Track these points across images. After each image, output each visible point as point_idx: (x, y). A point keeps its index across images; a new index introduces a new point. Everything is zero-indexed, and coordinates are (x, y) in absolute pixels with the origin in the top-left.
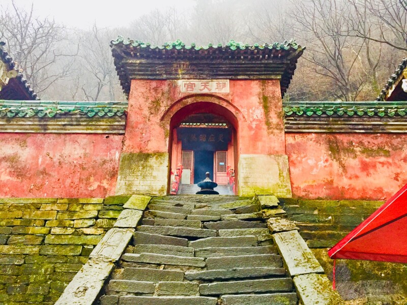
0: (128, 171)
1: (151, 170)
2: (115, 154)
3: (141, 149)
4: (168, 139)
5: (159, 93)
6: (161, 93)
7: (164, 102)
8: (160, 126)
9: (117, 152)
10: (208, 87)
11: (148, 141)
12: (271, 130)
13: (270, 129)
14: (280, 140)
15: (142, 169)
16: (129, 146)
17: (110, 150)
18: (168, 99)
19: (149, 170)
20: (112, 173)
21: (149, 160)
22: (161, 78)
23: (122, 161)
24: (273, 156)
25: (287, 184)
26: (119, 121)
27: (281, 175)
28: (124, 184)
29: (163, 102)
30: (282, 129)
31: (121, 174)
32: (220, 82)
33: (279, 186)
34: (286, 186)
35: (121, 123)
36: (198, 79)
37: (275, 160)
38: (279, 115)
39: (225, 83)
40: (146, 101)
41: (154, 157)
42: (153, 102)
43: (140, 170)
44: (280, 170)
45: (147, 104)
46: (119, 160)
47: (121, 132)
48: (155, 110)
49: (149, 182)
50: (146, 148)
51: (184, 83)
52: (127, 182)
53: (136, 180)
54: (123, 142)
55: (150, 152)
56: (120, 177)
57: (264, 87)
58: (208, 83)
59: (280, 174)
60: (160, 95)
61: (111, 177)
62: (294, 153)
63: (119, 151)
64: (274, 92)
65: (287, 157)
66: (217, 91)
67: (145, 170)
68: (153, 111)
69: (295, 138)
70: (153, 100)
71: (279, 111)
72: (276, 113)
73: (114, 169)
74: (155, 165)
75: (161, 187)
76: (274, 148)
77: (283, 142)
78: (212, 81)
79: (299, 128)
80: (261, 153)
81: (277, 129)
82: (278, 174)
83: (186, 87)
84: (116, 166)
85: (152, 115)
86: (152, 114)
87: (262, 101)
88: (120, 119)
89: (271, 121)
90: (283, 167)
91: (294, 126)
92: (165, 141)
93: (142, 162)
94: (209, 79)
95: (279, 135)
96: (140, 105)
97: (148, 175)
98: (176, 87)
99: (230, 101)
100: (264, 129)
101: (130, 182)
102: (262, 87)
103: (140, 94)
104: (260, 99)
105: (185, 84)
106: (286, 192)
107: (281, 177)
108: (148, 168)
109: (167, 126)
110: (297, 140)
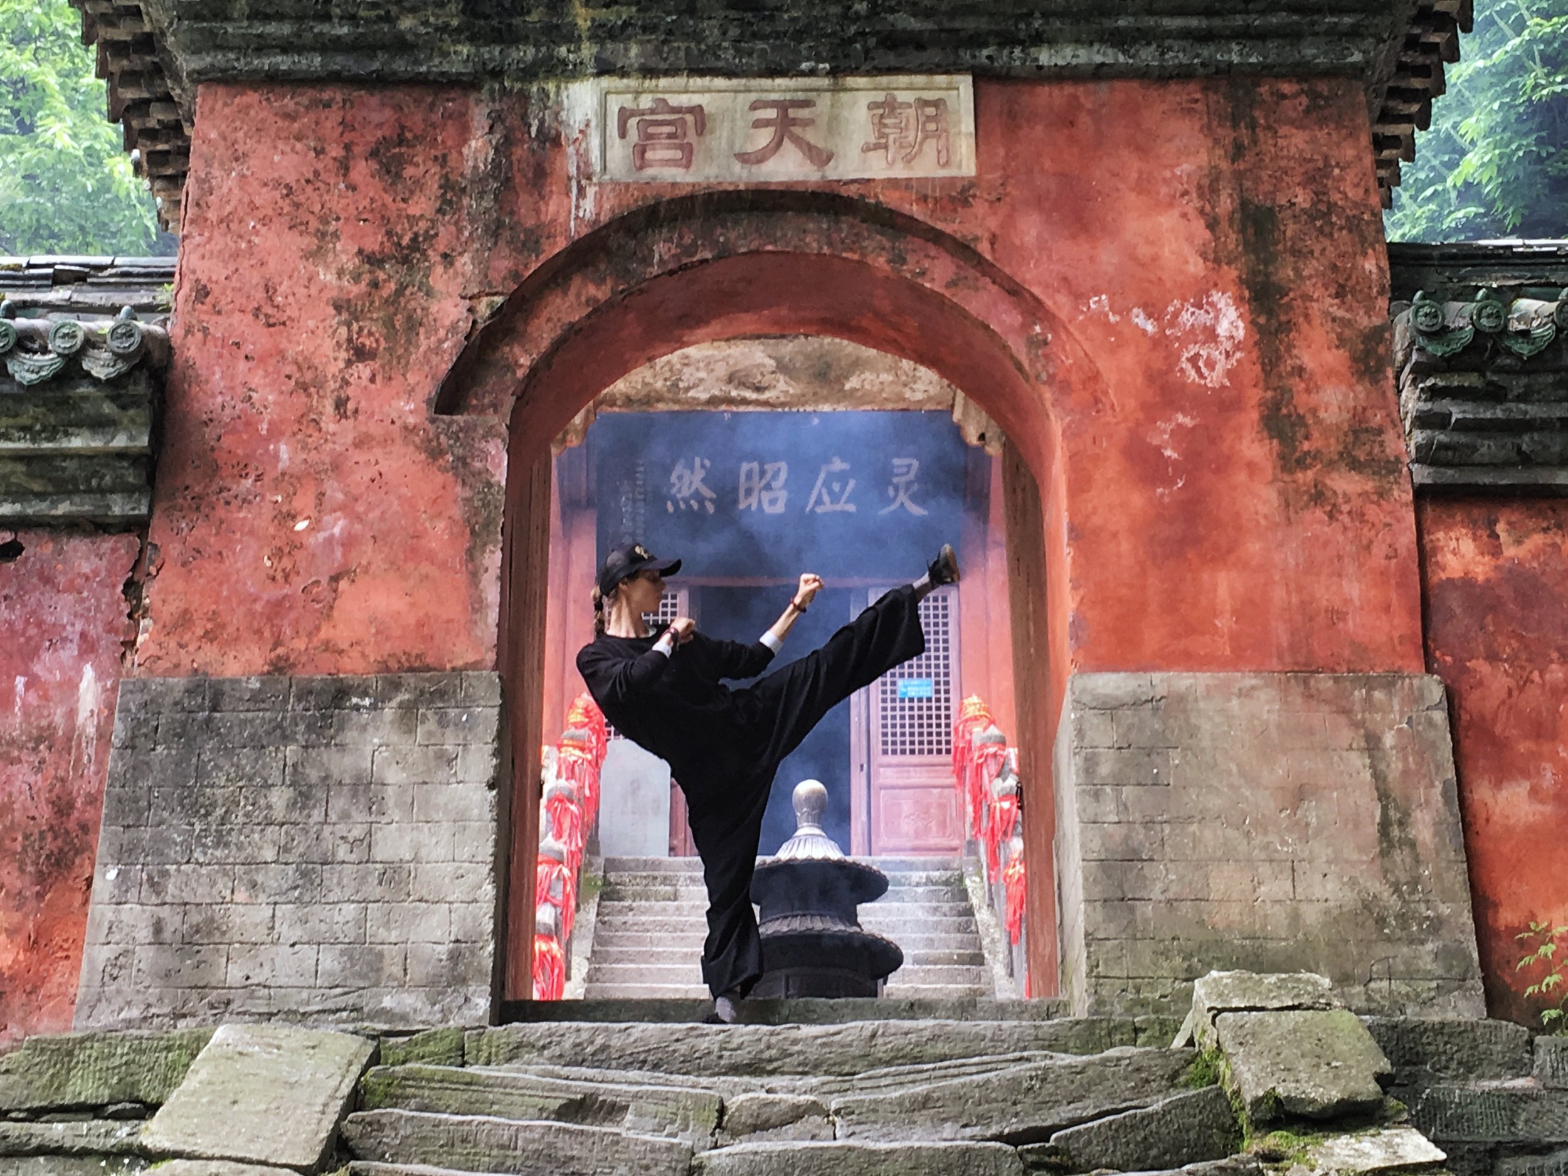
0: (177, 829)
1: (360, 816)
2: (71, 685)
3: (277, 644)
4: (493, 559)
5: (418, 184)
6: (433, 186)
7: (465, 262)
8: (435, 453)
9: (89, 672)
10: (811, 136)
11: (335, 579)
12: (1306, 477)
13: (1302, 463)
14: (1379, 550)
15: (292, 805)
16: (185, 619)
17: (31, 653)
18: (495, 231)
19: (345, 816)
20: (50, 845)
21: (350, 736)
22: (434, 65)
23: (129, 745)
24: (1324, 682)
25: (1445, 910)
26: (99, 424)
27: (1395, 832)
28: (144, 934)
29: (447, 258)
30: (1392, 467)
31: (124, 854)
32: (902, 96)
33: (1381, 921)
34: (1436, 925)
35: (120, 441)
36: (729, 74)
37: (1347, 712)
38: (1367, 353)
39: (936, 104)
40: (314, 255)
41: (389, 712)
42: (373, 260)
43: (279, 814)
44: (1384, 796)
45: (326, 276)
46: (103, 736)
47: (119, 507)
48: (389, 323)
49: (350, 910)
50: (325, 633)
51: (614, 104)
52: (173, 920)
53: (241, 896)
54: (132, 588)
55: (353, 667)
56: (112, 874)
57: (1244, 133)
58: (807, 104)
59: (1385, 826)
60: (422, 205)
61: (41, 878)
62: (1493, 657)
63: (106, 660)
64: (1324, 171)
65: (1435, 690)
66: (878, 168)
67: (317, 815)
68: (372, 334)
69: (1495, 536)
70: (374, 242)
71: (1364, 322)
72: (1341, 342)
73: (62, 807)
74: (394, 776)
75: (443, 950)
76: (1336, 615)
77: (1403, 572)
78: (836, 90)
79: (1526, 460)
80: (1235, 662)
81: (1355, 465)
82: (1373, 831)
83: (633, 135)
84: (82, 788)
85: (363, 370)
86: (360, 354)
87: (1232, 240)
88: (108, 408)
89: (1302, 401)
90: (1406, 772)
91: (1487, 448)
92: (474, 577)
93: (291, 751)
94: (812, 73)
95: (1372, 512)
96: (269, 290)
97: (342, 853)
98: (551, 140)
99: (984, 248)
100: (1252, 467)
101: (195, 918)
102: (1226, 134)
103: (265, 197)
104: (1212, 225)
105: (624, 115)
106: (1437, 969)
107: (1400, 856)
108: (339, 803)
109: (484, 456)
110: (1510, 551)
